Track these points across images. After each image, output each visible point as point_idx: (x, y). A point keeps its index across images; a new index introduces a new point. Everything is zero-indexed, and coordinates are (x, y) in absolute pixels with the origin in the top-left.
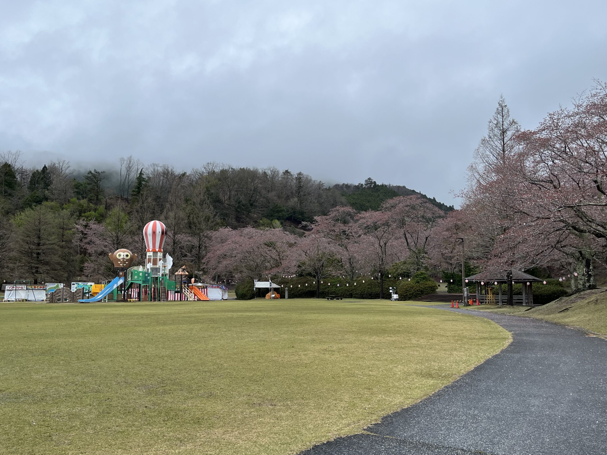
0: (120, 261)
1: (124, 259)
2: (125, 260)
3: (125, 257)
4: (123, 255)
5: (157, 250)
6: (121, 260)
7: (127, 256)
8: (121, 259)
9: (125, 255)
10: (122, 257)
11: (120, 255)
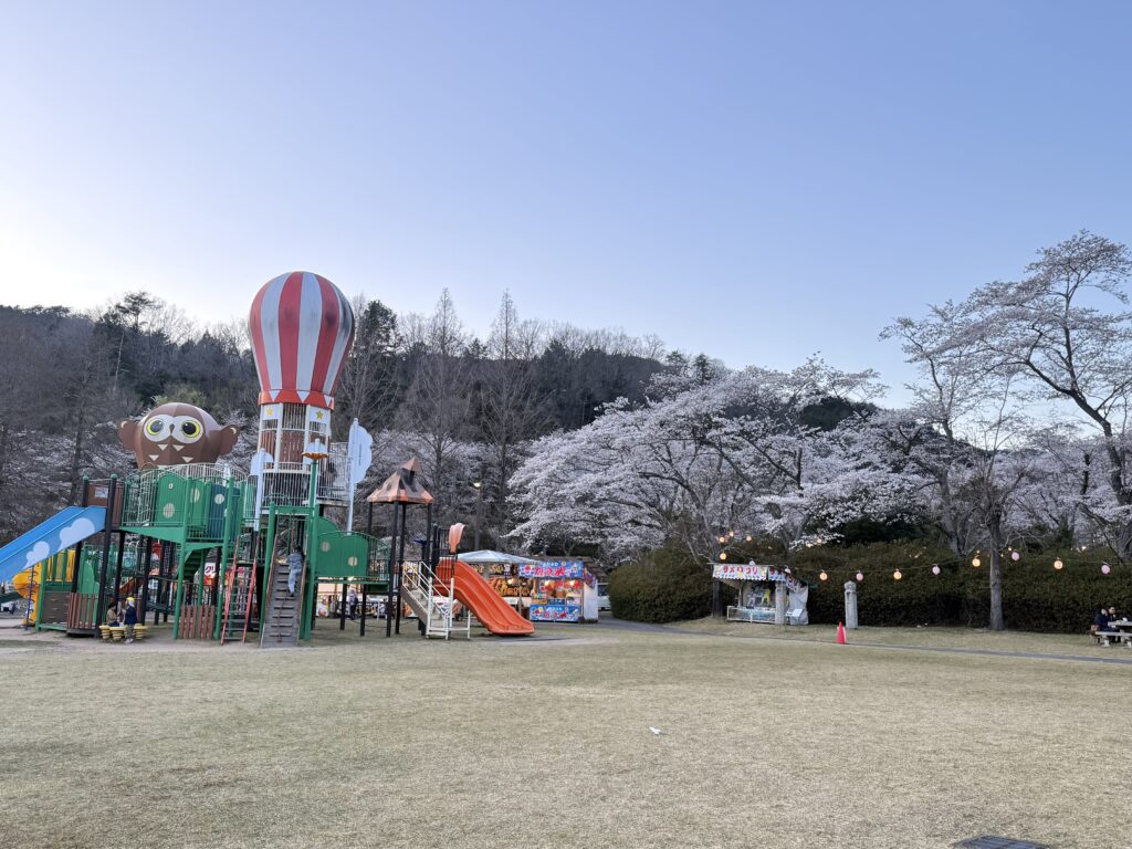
0: (158, 451)
1: (172, 441)
2: (178, 448)
3: (180, 436)
4: (172, 427)
5: (303, 396)
6: (163, 447)
7: (189, 429)
8: (162, 443)
9: (178, 428)
10: (164, 434)
11: (156, 428)
